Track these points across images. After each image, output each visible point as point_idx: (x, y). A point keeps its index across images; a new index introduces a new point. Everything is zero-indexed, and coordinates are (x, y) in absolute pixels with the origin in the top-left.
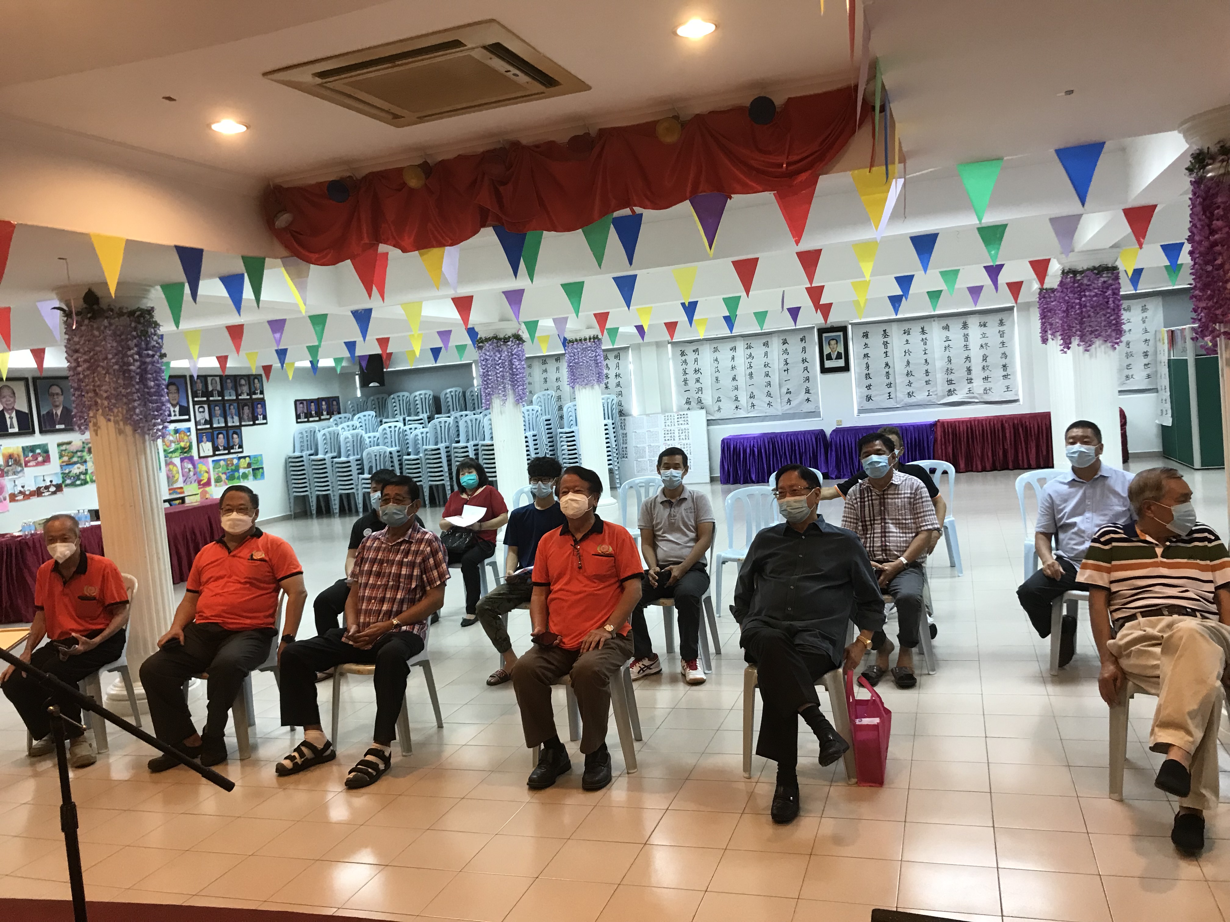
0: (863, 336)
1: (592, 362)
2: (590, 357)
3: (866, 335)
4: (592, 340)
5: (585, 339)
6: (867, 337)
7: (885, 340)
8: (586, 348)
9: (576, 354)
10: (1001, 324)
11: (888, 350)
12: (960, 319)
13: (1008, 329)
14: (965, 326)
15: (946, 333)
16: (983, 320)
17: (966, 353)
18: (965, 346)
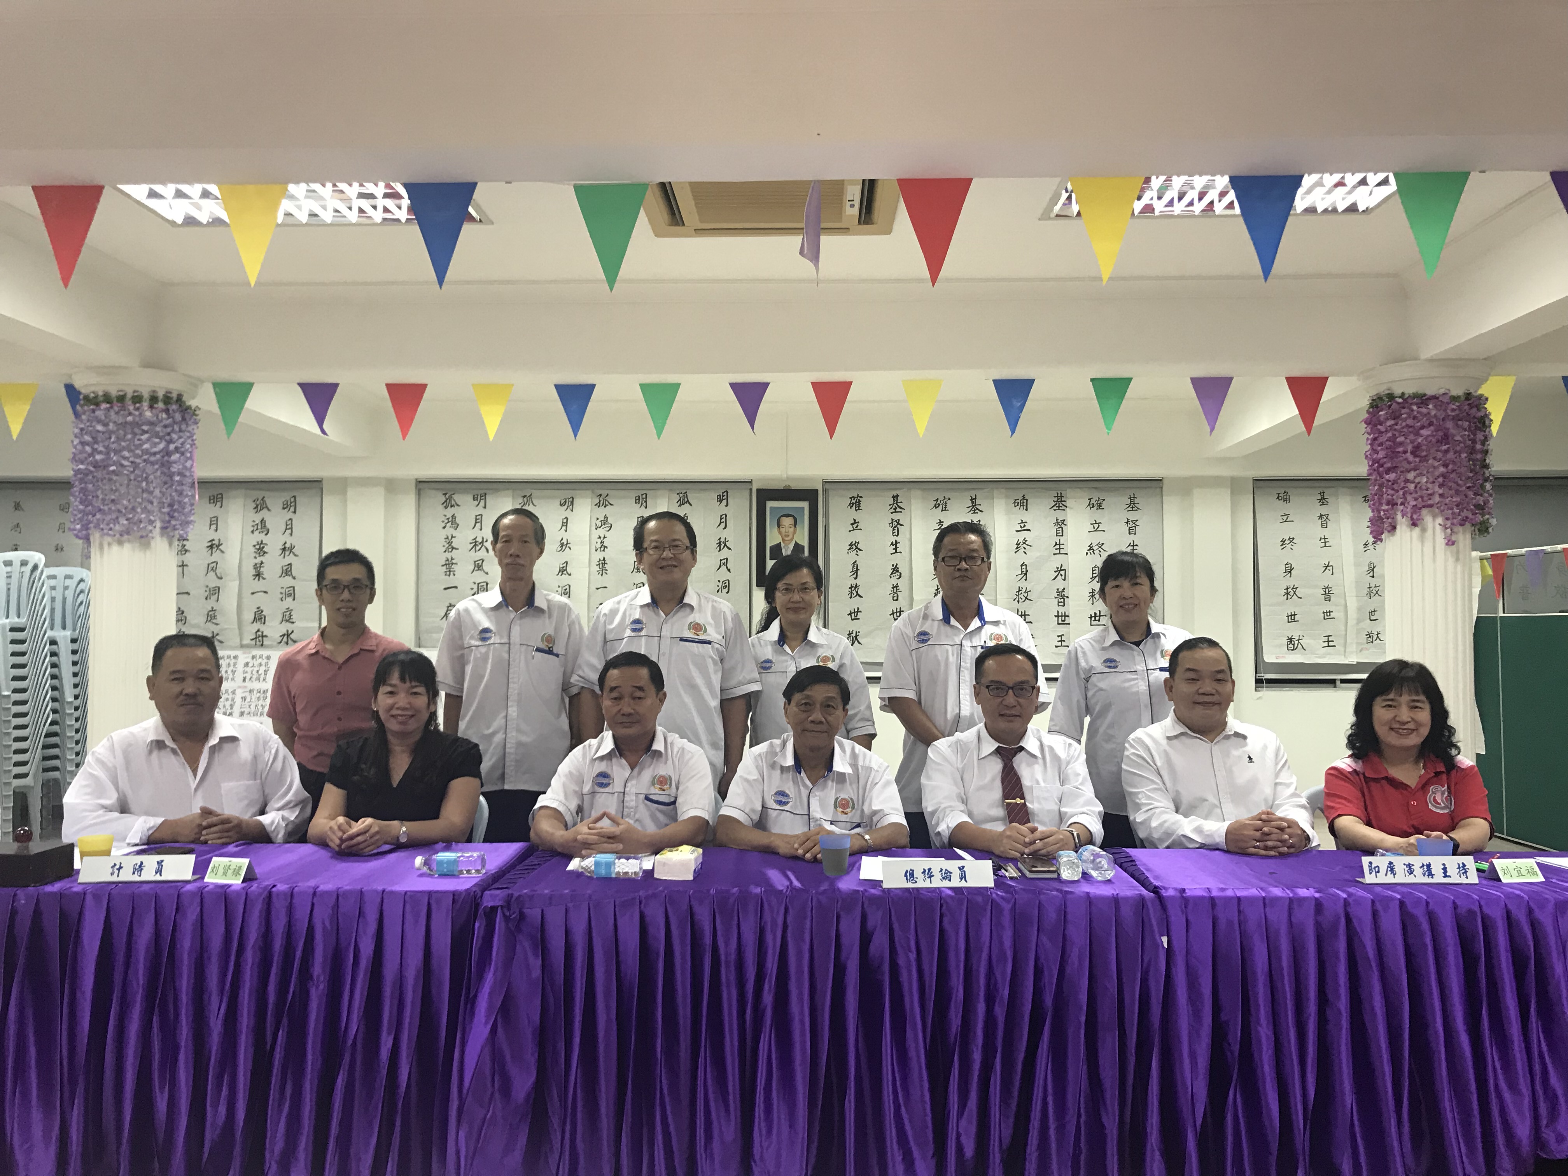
0: (851, 505)
1: (149, 469)
2: (146, 452)
3: (856, 503)
4: (161, 405)
5: (137, 399)
6: (858, 509)
7: (896, 516)
8: (137, 424)
9: (100, 437)
10: (1132, 506)
11: (898, 539)
12: (1050, 489)
13: (1143, 518)
14: (1060, 503)
15: (1020, 515)
16: (1096, 496)
17: (1057, 562)
18: (1058, 545)
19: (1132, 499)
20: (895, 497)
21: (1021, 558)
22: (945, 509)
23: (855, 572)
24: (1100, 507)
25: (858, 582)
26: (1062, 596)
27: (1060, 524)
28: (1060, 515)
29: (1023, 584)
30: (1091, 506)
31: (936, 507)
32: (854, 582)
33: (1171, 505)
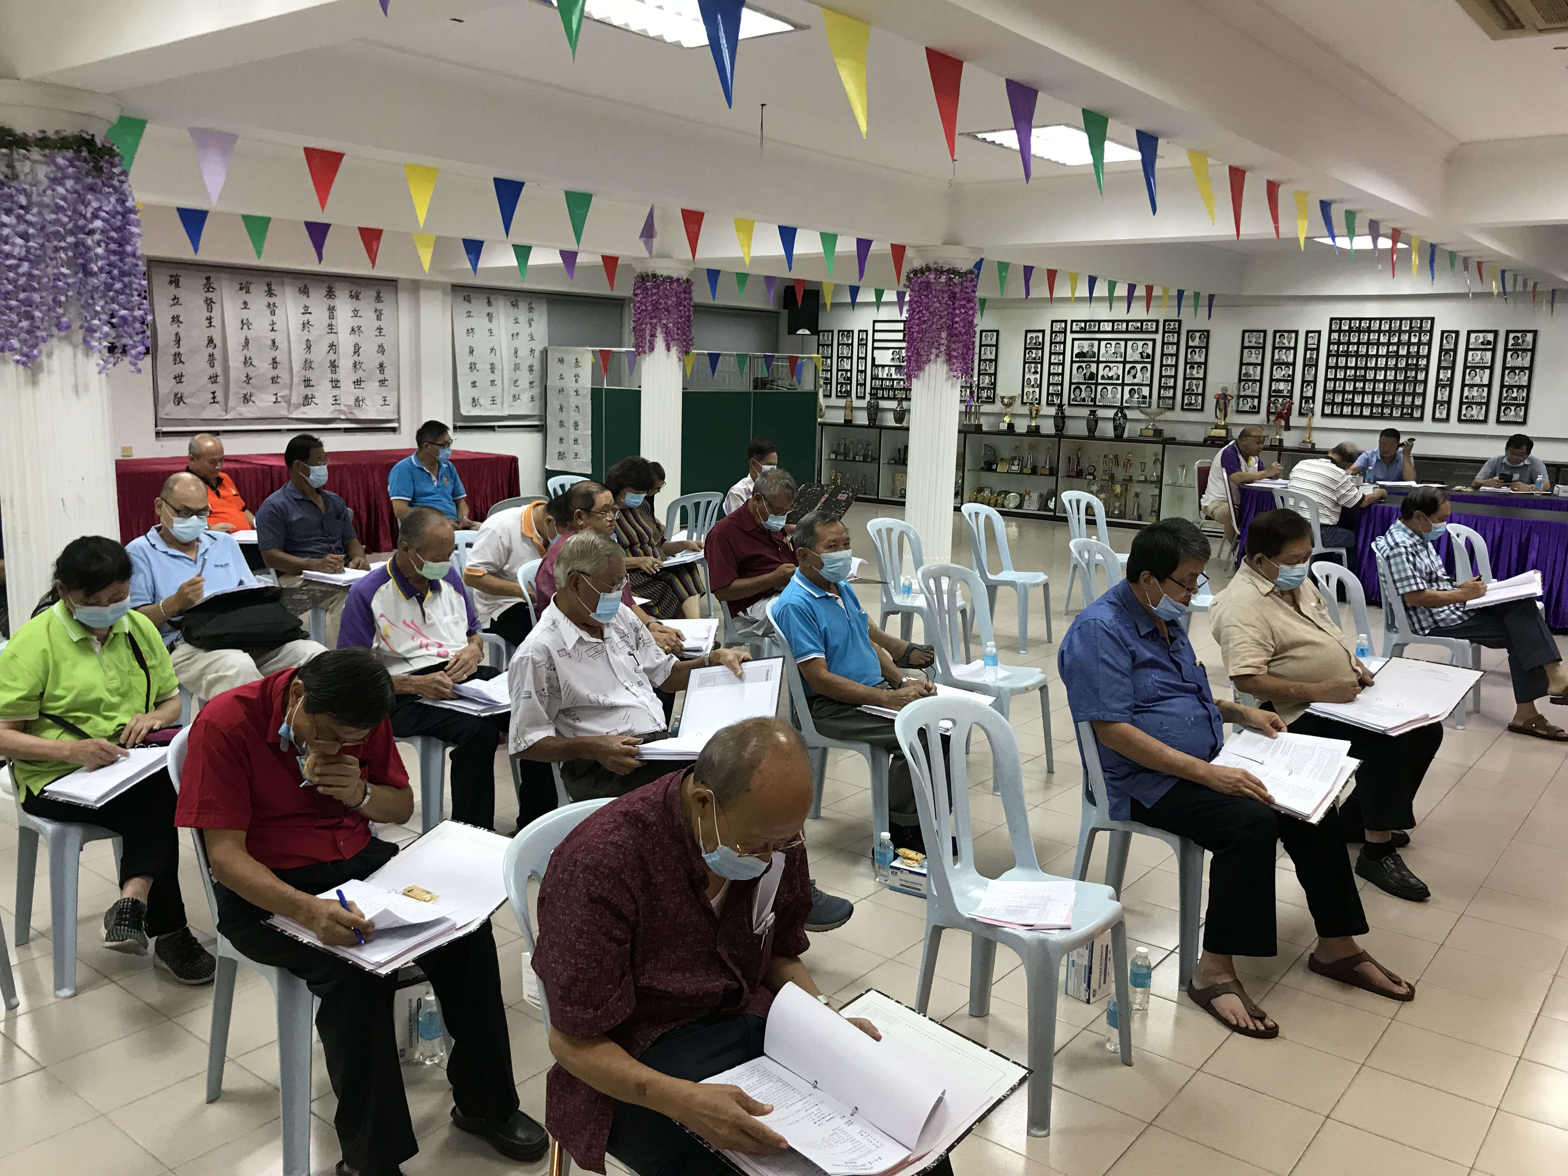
0: (171, 282)
3: (175, 280)
6: (177, 286)
10: (378, 299)
11: (212, 315)
12: (323, 282)
13: (386, 308)
14: (330, 294)
15: (304, 300)
16: (355, 289)
17: (331, 338)
18: (330, 325)
19: (378, 293)
20: (208, 279)
21: (306, 335)
22: (248, 292)
23: (178, 341)
24: (357, 298)
25: (181, 350)
26: (334, 366)
27: (331, 309)
28: (331, 303)
29: (308, 356)
30: (352, 297)
31: (241, 289)
32: (177, 350)
33: (404, 299)
